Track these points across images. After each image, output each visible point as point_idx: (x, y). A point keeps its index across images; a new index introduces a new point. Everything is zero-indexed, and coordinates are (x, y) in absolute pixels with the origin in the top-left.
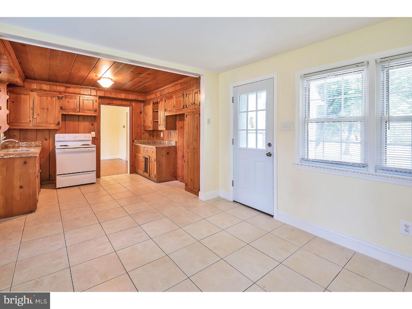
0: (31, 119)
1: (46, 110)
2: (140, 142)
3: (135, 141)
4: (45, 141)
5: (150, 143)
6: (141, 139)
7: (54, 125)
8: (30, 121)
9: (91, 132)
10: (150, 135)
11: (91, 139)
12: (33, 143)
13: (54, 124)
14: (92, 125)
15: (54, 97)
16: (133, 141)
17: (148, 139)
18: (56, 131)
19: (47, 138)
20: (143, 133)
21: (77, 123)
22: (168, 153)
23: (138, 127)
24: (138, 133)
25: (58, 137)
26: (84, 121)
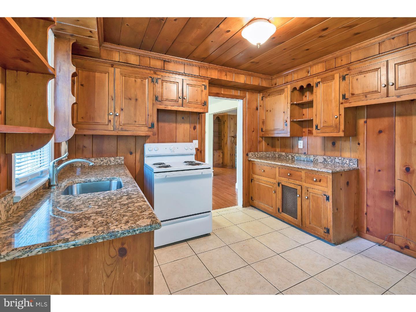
0: (111, 117)
1: (133, 101)
2: (256, 155)
3: (250, 154)
4: (130, 155)
5: (269, 157)
6: (257, 151)
7: (146, 129)
8: (110, 121)
9: (194, 141)
10: (268, 144)
11: (194, 152)
12: (112, 159)
13: (145, 125)
14: (195, 128)
15: (145, 78)
16: (247, 155)
17: (266, 151)
18: (145, 138)
19: (133, 150)
20: (260, 142)
21: (174, 125)
22: (348, 183)
23: (253, 131)
24: (253, 141)
25: (150, 148)
26: (184, 123)
